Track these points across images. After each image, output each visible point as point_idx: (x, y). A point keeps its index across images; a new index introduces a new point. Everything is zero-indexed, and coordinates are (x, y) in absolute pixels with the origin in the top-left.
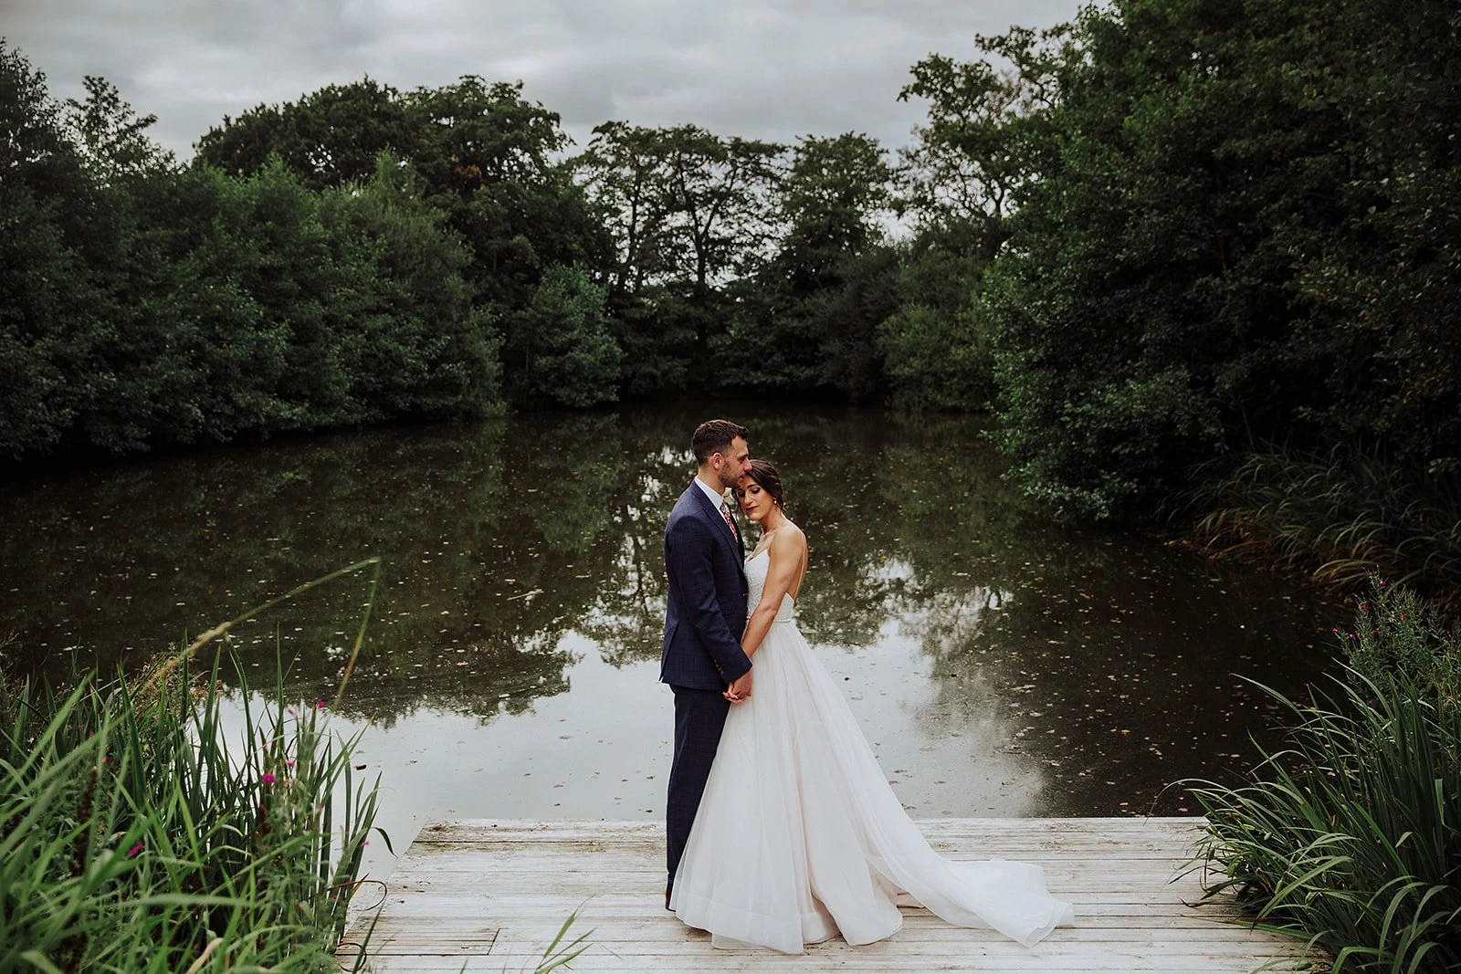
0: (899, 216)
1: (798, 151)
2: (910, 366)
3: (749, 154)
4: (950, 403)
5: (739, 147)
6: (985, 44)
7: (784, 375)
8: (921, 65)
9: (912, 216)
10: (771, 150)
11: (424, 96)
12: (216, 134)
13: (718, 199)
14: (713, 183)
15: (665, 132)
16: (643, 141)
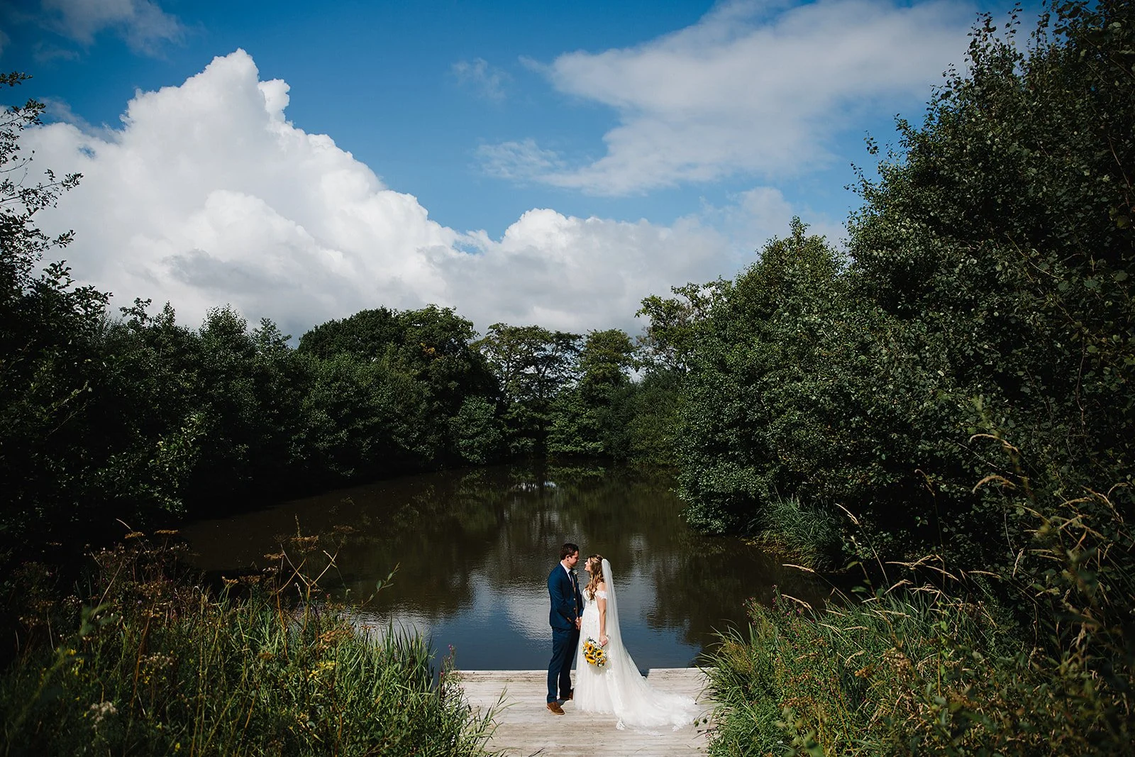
0: (637, 371)
1: (588, 337)
2: (642, 444)
3: (564, 340)
4: (662, 462)
5: (559, 336)
6: (676, 291)
7: (582, 447)
8: (646, 299)
9: (643, 371)
10: (575, 337)
11: (410, 314)
12: (311, 333)
13: (549, 361)
14: (547, 353)
15: (524, 329)
16: (514, 332)
